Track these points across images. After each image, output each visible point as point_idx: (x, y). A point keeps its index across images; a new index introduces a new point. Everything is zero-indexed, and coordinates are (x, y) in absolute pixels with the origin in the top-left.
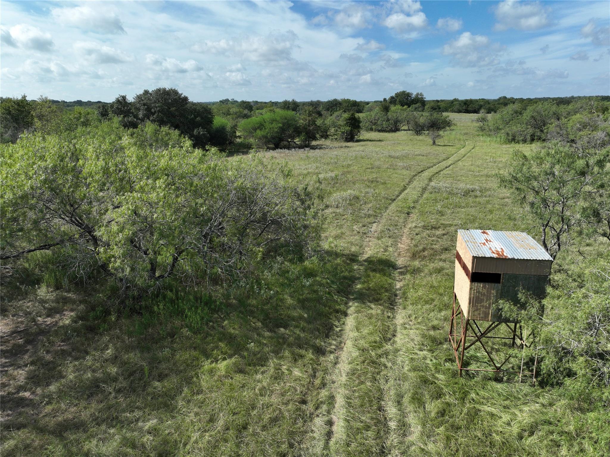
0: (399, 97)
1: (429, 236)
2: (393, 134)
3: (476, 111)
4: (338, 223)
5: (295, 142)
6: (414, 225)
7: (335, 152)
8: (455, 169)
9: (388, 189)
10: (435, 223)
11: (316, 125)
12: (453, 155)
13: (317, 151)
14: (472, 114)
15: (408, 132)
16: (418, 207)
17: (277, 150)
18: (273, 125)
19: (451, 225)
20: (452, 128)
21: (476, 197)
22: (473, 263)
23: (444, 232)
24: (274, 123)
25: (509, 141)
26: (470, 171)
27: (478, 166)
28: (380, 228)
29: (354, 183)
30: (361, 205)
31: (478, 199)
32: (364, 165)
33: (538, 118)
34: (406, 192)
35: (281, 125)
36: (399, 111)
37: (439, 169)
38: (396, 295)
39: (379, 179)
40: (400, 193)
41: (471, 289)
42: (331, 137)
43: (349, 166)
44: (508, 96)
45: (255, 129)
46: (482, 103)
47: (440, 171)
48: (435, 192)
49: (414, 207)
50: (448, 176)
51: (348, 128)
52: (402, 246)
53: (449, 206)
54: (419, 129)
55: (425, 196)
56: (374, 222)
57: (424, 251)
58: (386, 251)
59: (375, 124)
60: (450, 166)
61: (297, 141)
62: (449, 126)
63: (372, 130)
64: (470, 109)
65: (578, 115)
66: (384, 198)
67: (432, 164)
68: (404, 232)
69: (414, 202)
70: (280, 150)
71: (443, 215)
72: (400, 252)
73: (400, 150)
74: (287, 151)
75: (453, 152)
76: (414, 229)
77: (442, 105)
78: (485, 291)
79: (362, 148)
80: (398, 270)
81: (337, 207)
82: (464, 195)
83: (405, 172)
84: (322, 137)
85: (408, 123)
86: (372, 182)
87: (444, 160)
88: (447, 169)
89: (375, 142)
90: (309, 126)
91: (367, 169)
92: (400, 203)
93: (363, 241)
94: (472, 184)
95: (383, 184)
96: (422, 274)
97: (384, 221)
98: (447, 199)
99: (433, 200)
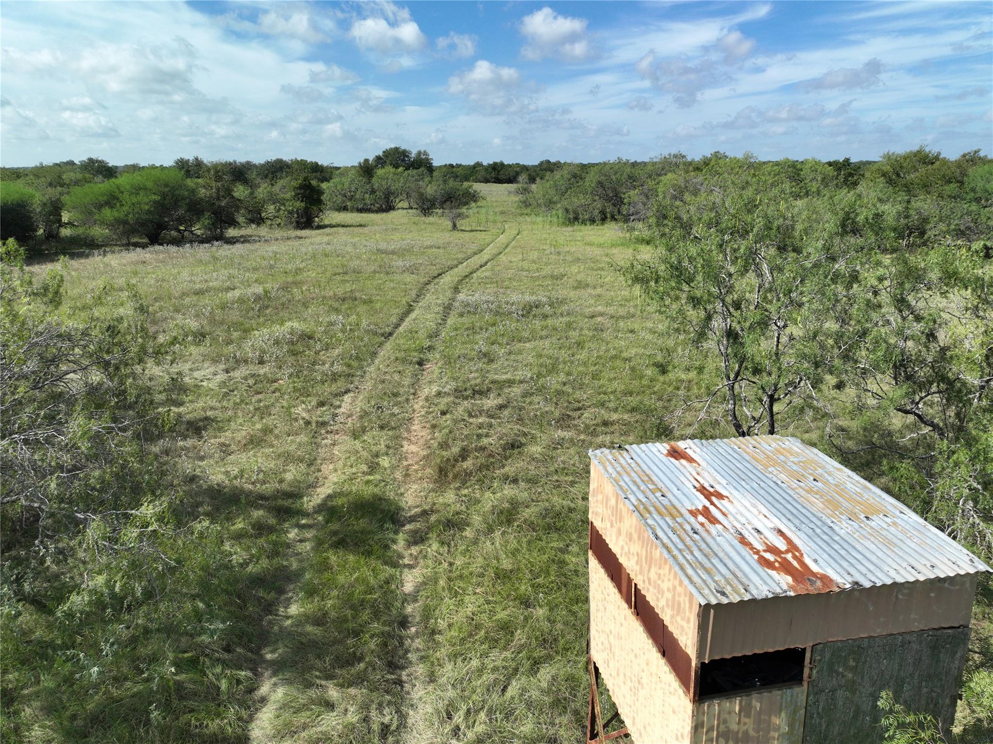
0: (390, 158)
1: (470, 416)
2: (384, 215)
3: (510, 181)
4: (260, 401)
5: (192, 232)
6: (435, 389)
7: (274, 247)
8: (497, 269)
9: (376, 311)
10: (478, 381)
11: (233, 197)
12: (488, 245)
13: (238, 246)
14: (505, 185)
15: (410, 211)
16: (440, 346)
17: (151, 248)
18: (139, 198)
19: (511, 383)
20: (479, 204)
21: (545, 317)
22: (702, 628)
23: (500, 401)
24: (142, 193)
25: (570, 222)
26: (522, 270)
27: (534, 262)
28: (361, 404)
29: (306, 305)
30: (317, 353)
31: (549, 322)
32: (330, 268)
33: (607, 185)
34: (413, 315)
35: (157, 198)
36: (391, 175)
37: (468, 270)
38: (404, 623)
39: (358, 295)
40: (402, 320)
41: (697, 728)
42: (269, 222)
43: (298, 271)
44: (553, 160)
45: (100, 206)
46: (518, 169)
47: (472, 273)
48: (469, 312)
49: (430, 348)
50: (488, 281)
51: (300, 205)
52: (413, 448)
53: (500, 340)
54: (427, 206)
55: (450, 321)
56: (347, 391)
57: (464, 459)
58: (373, 467)
59: (351, 198)
60: (487, 263)
61: (198, 230)
62: (475, 201)
63: (347, 210)
64: (501, 177)
65: (670, 176)
66: (367, 332)
67: (455, 262)
68: (414, 411)
69: (430, 337)
70: (157, 248)
71: (491, 361)
72: (407, 468)
73: (396, 241)
74: (173, 249)
75: (487, 241)
76: (436, 401)
77: (460, 171)
78: (749, 725)
79: (326, 239)
80: (408, 527)
81: (261, 362)
82: (523, 316)
83: (408, 278)
84: (251, 221)
85: (408, 196)
86: (344, 300)
87: (475, 254)
88: (483, 269)
89: (352, 229)
90: (218, 199)
91: (335, 275)
92: (402, 341)
93: (318, 445)
94: (532, 294)
95: (365, 302)
96: (468, 533)
97: (368, 385)
98: (494, 325)
99: (467, 329)
